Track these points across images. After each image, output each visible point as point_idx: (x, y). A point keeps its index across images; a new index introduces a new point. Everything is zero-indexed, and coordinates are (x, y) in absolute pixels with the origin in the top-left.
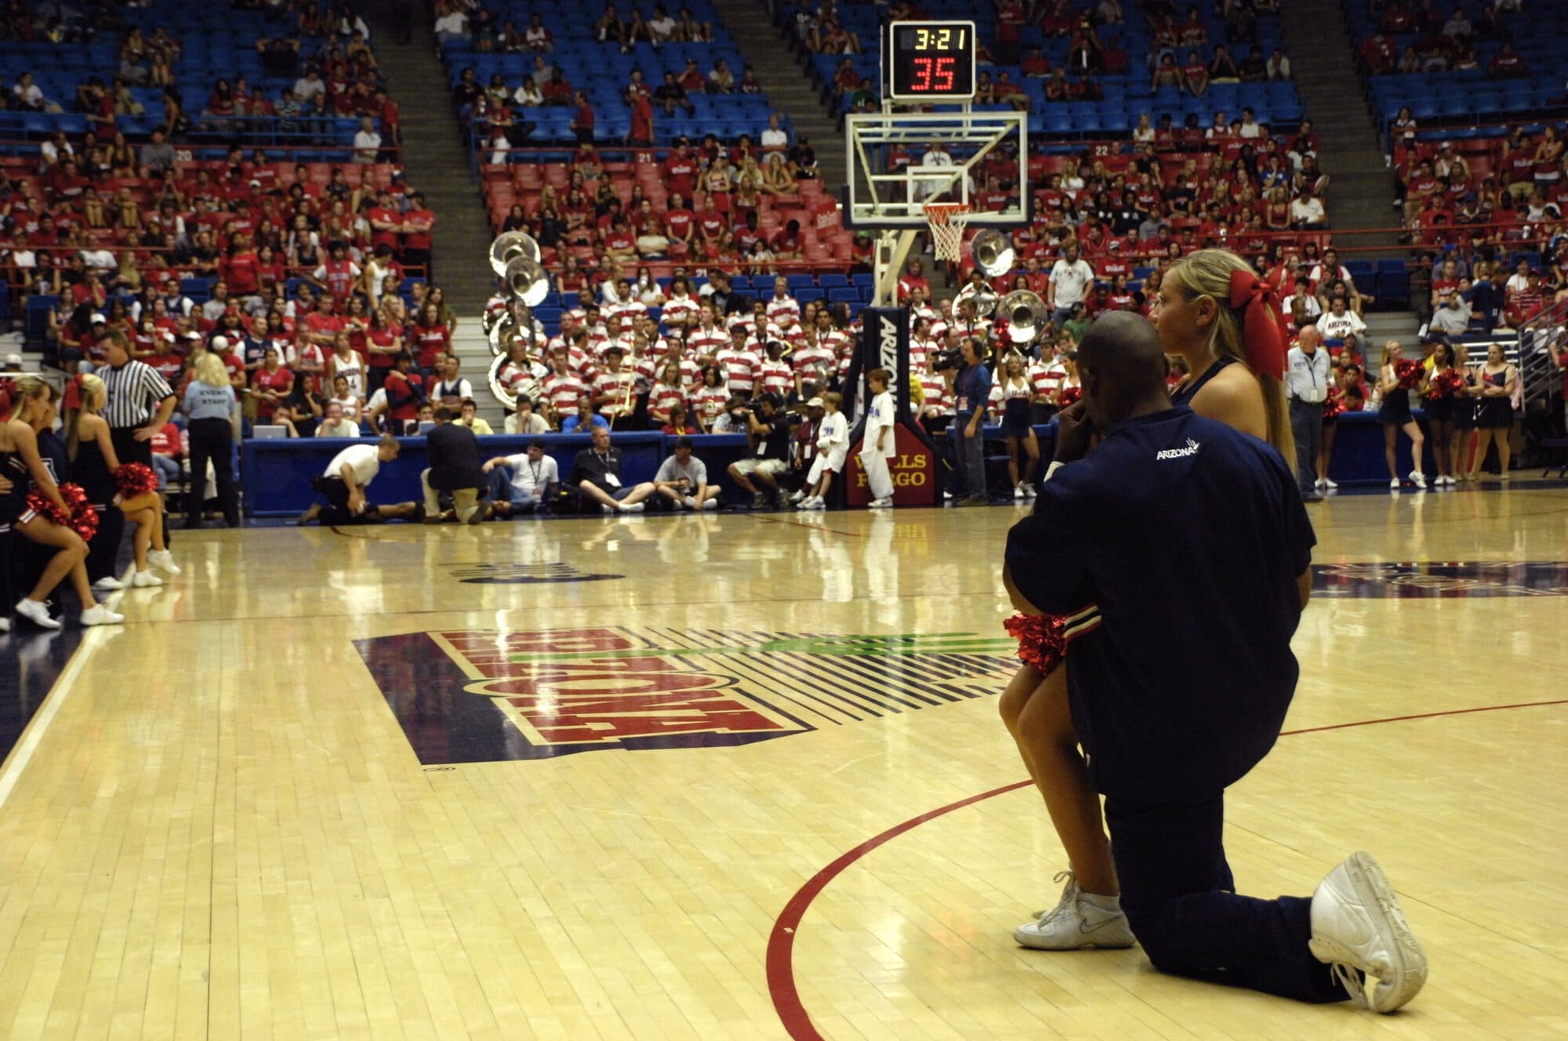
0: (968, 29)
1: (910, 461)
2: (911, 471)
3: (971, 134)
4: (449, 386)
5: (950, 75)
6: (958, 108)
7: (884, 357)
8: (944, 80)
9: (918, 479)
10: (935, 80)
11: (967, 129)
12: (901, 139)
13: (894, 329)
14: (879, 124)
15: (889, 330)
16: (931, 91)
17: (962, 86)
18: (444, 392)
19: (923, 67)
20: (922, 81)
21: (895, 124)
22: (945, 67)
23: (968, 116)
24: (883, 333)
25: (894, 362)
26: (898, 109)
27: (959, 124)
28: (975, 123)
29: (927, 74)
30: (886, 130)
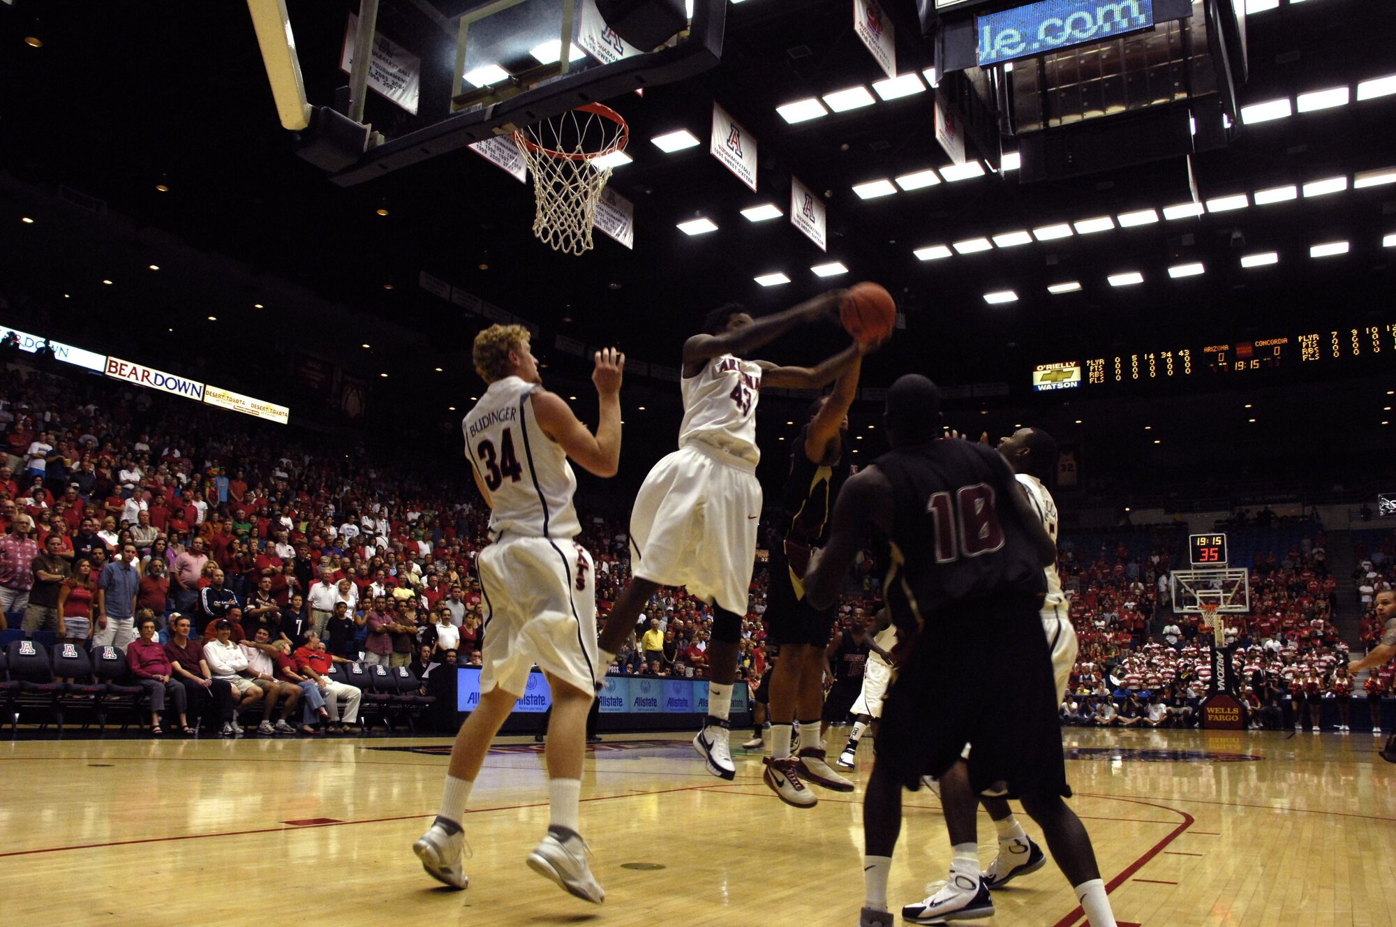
0: (1223, 537)
1: (1231, 710)
2: (1232, 715)
3: (1230, 577)
4: (1086, 677)
5: (1216, 555)
6: (1224, 567)
7: (1218, 667)
8: (1214, 557)
9: (1235, 718)
10: (1210, 557)
11: (1227, 575)
12: (1199, 580)
13: (1222, 656)
14: (1191, 574)
15: (1220, 657)
16: (1208, 561)
17: (1221, 558)
18: (1084, 678)
19: (1205, 552)
20: (1204, 557)
21: (1195, 574)
22: (1214, 552)
23: (1227, 570)
24: (1218, 658)
25: (1223, 670)
26: (1197, 568)
27: (1225, 573)
28: (1230, 573)
29: (1206, 555)
30: (1193, 576)
